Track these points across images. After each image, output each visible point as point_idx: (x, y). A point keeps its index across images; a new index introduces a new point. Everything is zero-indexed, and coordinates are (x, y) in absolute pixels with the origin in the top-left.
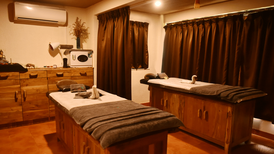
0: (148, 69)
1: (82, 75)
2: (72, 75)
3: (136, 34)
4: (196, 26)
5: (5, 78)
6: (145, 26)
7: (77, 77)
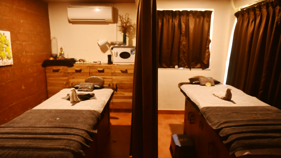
0: (207, 69)
1: (123, 72)
2: (113, 72)
3: (192, 26)
4: (271, 8)
5: (57, 71)
6: (206, 15)
7: (117, 74)
